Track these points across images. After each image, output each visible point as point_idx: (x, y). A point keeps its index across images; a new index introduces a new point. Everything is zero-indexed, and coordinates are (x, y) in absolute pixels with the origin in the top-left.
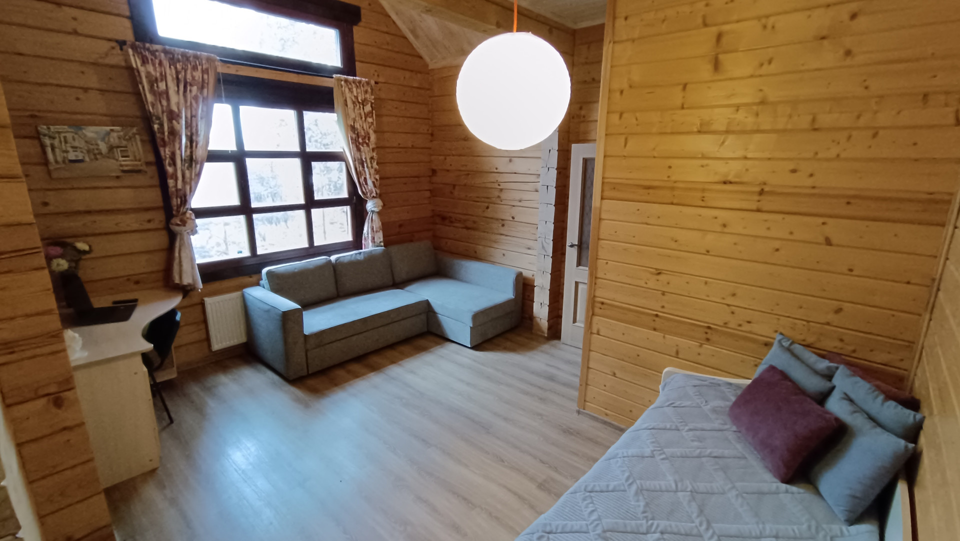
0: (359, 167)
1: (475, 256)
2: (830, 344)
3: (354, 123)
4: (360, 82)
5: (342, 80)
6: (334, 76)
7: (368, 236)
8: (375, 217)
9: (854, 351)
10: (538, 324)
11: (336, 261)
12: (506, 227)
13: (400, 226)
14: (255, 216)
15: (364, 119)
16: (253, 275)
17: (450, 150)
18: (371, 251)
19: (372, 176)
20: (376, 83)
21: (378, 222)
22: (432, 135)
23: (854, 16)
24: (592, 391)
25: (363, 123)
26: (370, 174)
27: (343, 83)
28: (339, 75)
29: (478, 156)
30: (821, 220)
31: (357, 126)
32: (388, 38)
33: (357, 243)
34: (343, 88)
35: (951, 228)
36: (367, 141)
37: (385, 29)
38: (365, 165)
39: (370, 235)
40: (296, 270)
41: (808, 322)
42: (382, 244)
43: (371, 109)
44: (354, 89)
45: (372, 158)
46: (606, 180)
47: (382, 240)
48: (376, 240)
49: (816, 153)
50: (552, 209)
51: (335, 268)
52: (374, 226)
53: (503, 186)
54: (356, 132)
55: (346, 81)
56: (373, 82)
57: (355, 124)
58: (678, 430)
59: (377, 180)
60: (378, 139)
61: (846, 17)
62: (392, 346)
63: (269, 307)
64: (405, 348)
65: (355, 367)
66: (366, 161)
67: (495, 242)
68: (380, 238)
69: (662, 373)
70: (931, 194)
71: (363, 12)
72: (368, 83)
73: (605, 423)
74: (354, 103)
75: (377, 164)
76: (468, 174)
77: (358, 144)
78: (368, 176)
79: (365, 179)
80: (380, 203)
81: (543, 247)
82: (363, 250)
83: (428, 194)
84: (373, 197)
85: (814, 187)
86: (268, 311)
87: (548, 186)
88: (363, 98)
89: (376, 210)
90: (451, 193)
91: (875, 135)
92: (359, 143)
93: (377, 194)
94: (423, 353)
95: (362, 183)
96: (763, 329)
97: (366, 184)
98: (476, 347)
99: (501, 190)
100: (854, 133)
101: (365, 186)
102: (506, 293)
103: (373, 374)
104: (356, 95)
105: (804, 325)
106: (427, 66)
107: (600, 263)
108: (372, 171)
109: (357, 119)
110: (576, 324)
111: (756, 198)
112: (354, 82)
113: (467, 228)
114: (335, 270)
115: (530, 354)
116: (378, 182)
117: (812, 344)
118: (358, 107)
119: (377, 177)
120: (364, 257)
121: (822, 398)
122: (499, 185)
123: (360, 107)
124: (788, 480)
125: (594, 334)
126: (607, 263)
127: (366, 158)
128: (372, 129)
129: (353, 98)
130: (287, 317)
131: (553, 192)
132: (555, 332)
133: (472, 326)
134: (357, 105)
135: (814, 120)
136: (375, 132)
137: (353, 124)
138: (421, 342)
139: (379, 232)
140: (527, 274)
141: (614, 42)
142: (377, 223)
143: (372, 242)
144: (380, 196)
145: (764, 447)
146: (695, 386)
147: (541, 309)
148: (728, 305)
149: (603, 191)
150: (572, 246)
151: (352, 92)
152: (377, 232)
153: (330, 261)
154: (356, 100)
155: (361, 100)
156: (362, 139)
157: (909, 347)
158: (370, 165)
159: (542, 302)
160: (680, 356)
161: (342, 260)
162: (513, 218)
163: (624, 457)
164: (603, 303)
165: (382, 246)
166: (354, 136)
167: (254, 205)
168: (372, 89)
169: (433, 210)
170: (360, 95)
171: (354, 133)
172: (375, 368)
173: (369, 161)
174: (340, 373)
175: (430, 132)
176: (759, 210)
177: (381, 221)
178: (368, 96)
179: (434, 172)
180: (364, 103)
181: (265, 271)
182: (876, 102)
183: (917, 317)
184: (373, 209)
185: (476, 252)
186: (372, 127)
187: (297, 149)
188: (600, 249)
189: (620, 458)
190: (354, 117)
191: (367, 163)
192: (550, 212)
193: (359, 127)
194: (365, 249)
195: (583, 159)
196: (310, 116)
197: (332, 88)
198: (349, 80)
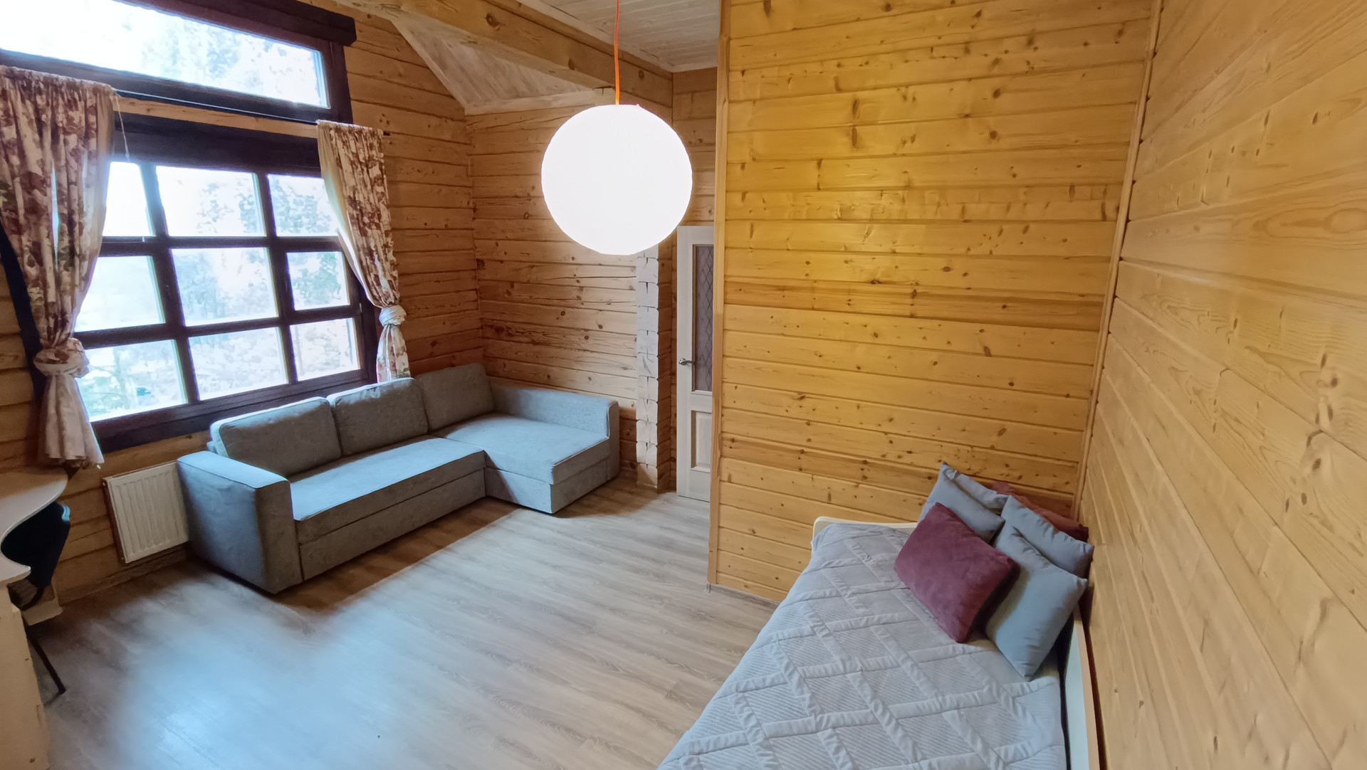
0: (366, 259)
1: (549, 383)
2: (995, 472)
3: (354, 194)
4: (360, 132)
5: (331, 129)
6: (318, 122)
7: (385, 362)
8: (395, 333)
9: (1020, 477)
10: (644, 473)
11: (336, 403)
12: (590, 341)
13: (434, 344)
14: (192, 340)
15: (369, 187)
16: (193, 435)
17: (503, 231)
18: (392, 385)
19: (387, 273)
20: (386, 133)
21: (400, 340)
22: (475, 210)
23: (997, 94)
24: (725, 559)
25: (368, 193)
26: (384, 270)
27: (332, 132)
28: (325, 121)
29: (546, 241)
30: (978, 327)
31: (360, 197)
32: (400, 67)
33: (368, 373)
34: (334, 140)
35: (1105, 333)
36: (377, 221)
37: (395, 54)
38: (376, 256)
39: (388, 361)
40: (271, 422)
41: (972, 447)
42: (408, 372)
43: (379, 172)
44: (352, 143)
45: (386, 246)
46: (729, 279)
47: (407, 366)
48: (397, 368)
49: (969, 249)
50: (655, 314)
51: (335, 413)
52: (394, 346)
53: (584, 283)
54: (358, 207)
55: (338, 130)
56: (380, 132)
57: (356, 195)
58: (840, 596)
59: (395, 278)
60: (393, 216)
61: (989, 94)
62: (433, 524)
63: (231, 483)
64: (454, 524)
65: (378, 561)
66: (377, 250)
67: (578, 361)
68: (404, 364)
69: (813, 525)
70: (1082, 296)
71: (357, 25)
72: (373, 134)
73: (746, 598)
74: (352, 163)
75: (395, 254)
76: (532, 267)
77: (362, 225)
78: (380, 274)
79: (377, 277)
80: (402, 312)
81: (645, 366)
82: (379, 384)
83: (473, 295)
84: (391, 303)
85: (969, 289)
86: (229, 489)
87: (647, 283)
88: (367, 156)
89: (397, 322)
90: (509, 293)
91: (1026, 230)
92: (364, 224)
93: (396, 299)
94: (483, 529)
95: (371, 284)
96: (924, 461)
97: (379, 284)
98: (560, 512)
99: (581, 288)
100: (1005, 227)
101: (377, 287)
102: (596, 433)
103: (409, 568)
104: (354, 151)
105: (968, 451)
106: (463, 109)
107: (728, 388)
108: (387, 265)
109: (359, 187)
110: (695, 468)
111: (909, 301)
112: (350, 132)
113: (535, 343)
114: (334, 416)
115: (639, 514)
116: (397, 281)
117: (978, 472)
118: (359, 169)
119: (395, 273)
120: (381, 394)
121: (992, 537)
122: (578, 281)
123: (362, 170)
124: (964, 639)
125: (724, 481)
126: (736, 387)
127: (376, 246)
128: (383, 203)
129: (351, 156)
130: (262, 496)
131: (655, 291)
132: (667, 482)
133: (552, 483)
134: (357, 168)
135: (963, 211)
136: (388, 207)
137: (352, 196)
138: (478, 513)
139: (402, 355)
140: (624, 404)
141: (730, 102)
142: (399, 343)
143: (391, 370)
144: (400, 302)
145: (935, 603)
146: (854, 538)
147: (647, 452)
148: (886, 433)
149: (725, 293)
150: (685, 363)
151: (348, 147)
152: (398, 355)
153: (327, 403)
154: (356, 159)
155: (364, 158)
156: (369, 218)
157: (1072, 467)
158: (382, 257)
159: (648, 442)
160: (833, 501)
161: (346, 400)
162: (601, 327)
163: (780, 640)
164: (733, 440)
165: (407, 376)
166: (355, 213)
167: (190, 322)
168: (380, 144)
169: (481, 319)
170: (361, 151)
171: (356, 209)
172: (412, 559)
173: (380, 250)
174: (355, 572)
175: (471, 205)
176: (912, 316)
177: (404, 338)
178: (374, 153)
179: (480, 263)
180: (368, 164)
181: (216, 426)
182: (1025, 193)
183: (1078, 433)
184: (391, 322)
185: (549, 376)
186: (384, 199)
187: (261, 232)
188: (726, 369)
189: (775, 642)
190: (354, 184)
191: (377, 253)
192: (652, 319)
193: (362, 200)
194: (380, 381)
195: (693, 245)
196: (283, 184)
197: (316, 140)
198: (342, 128)
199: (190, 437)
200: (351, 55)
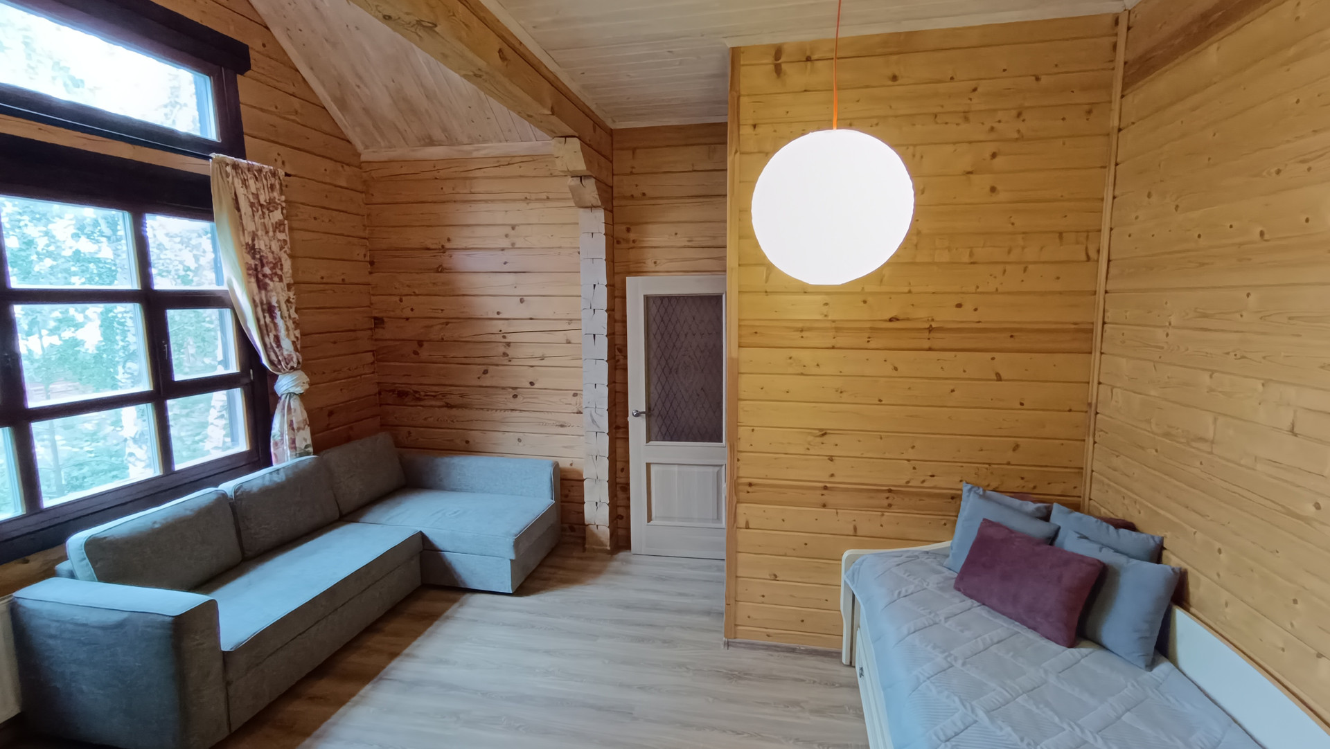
0: (265, 317)
1: (468, 449)
2: (1015, 484)
3: (253, 240)
4: (260, 171)
5: (227, 165)
6: (213, 155)
7: (282, 439)
8: (296, 404)
9: (1035, 487)
10: (593, 535)
11: (235, 492)
12: (520, 398)
13: (331, 413)
14: (37, 427)
15: (271, 234)
17: (409, 286)
18: (296, 465)
19: (291, 332)
20: (287, 175)
21: (302, 412)
22: (372, 263)
23: (994, 155)
24: (744, 609)
25: (270, 240)
26: (287, 329)
27: (229, 169)
28: (221, 155)
29: (464, 295)
30: (989, 356)
31: (260, 244)
32: (296, 103)
33: (259, 454)
34: (231, 177)
35: (1098, 354)
36: (279, 272)
37: (291, 89)
38: (278, 313)
39: (286, 438)
40: (157, 526)
41: (990, 464)
42: (311, 449)
43: (281, 217)
44: (251, 182)
45: (288, 301)
46: (742, 323)
47: (309, 441)
48: (297, 445)
49: (978, 287)
50: (604, 367)
51: (235, 507)
52: (294, 419)
53: (510, 338)
54: (258, 256)
55: (235, 167)
56: (281, 173)
57: (256, 242)
59: (297, 338)
60: (295, 268)
61: (987, 155)
62: (372, 628)
64: (395, 625)
65: (323, 686)
66: (279, 307)
67: (502, 422)
68: (305, 440)
69: (841, 560)
70: (1075, 324)
71: (252, 54)
72: (274, 174)
73: (768, 648)
74: (252, 205)
75: (296, 311)
76: (447, 324)
77: (260, 276)
78: (283, 333)
79: (277, 339)
80: (305, 378)
81: (593, 421)
82: (275, 466)
83: (369, 358)
84: (292, 368)
85: (979, 322)
87: (594, 335)
88: (268, 198)
89: (299, 390)
90: (416, 353)
91: (1025, 270)
92: (265, 276)
93: (299, 363)
94: (436, 623)
95: (269, 346)
96: (944, 483)
97: (279, 346)
98: (521, 590)
99: (508, 344)
100: (1008, 267)
101: (277, 350)
102: (541, 500)
103: (368, 687)
104: (255, 192)
105: (987, 469)
106: (359, 155)
107: (743, 432)
108: (290, 324)
109: (260, 233)
110: (652, 523)
111: (926, 334)
112: (249, 170)
113: (449, 406)
114: (234, 513)
115: (602, 580)
116: (299, 342)
117: (997, 488)
118: (260, 212)
119: (297, 333)
120: (286, 476)
122: (504, 337)
123: (263, 213)
125: (741, 528)
126: (753, 430)
127: (278, 302)
128: (285, 252)
129: (251, 197)
131: (603, 343)
132: (621, 540)
133: (513, 557)
134: (258, 211)
135: (971, 255)
136: (291, 256)
137: (250, 242)
138: (420, 606)
139: (303, 429)
140: (564, 464)
141: (740, 154)
142: (299, 414)
143: (290, 449)
144: (304, 366)
147: (596, 512)
148: (909, 460)
149: (740, 336)
150: (638, 415)
151: (247, 187)
152: (299, 429)
153: (224, 495)
154: (256, 201)
155: (265, 201)
156: (272, 269)
157: (1078, 473)
158: (286, 314)
159: (598, 501)
160: (859, 533)
161: (246, 487)
162: (532, 384)
164: (750, 485)
165: (308, 454)
166: (252, 262)
167: (34, 401)
168: (281, 185)
169: (378, 383)
170: (262, 191)
171: (254, 258)
172: (367, 676)
173: (284, 307)
175: (368, 258)
176: (930, 349)
177: (306, 409)
178: (276, 194)
179: (379, 322)
180: (271, 205)
181: (77, 540)
182: (1023, 238)
183: (1078, 443)
184: (292, 390)
185: (467, 442)
186: (286, 248)
188: (741, 413)
190: (254, 229)
191: (280, 310)
192: (601, 371)
193: (263, 248)
194: (277, 461)
195: (644, 296)
196: (160, 226)
197: (209, 177)
198: (240, 165)
199: (27, 562)
200: (244, 83)
